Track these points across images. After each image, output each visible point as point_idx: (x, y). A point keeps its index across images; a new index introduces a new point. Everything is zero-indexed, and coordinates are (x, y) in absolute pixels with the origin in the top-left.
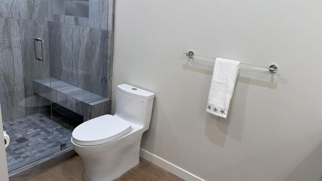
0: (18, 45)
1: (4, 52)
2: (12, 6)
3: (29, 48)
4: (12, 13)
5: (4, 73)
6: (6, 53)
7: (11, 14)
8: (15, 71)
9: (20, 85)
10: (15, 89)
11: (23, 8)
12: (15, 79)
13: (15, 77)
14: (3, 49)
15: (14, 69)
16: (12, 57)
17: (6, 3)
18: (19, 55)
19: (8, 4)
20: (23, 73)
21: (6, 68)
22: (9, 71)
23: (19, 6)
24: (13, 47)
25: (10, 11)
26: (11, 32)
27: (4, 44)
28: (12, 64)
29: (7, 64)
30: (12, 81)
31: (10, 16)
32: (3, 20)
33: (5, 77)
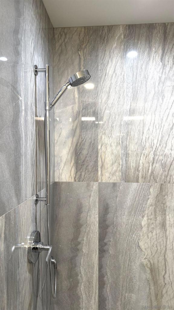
1: (155, 232)
2: (171, 164)
4: (171, 176)
5: (151, 263)
6: (156, 234)
7: (169, 177)
8: (167, 264)
10: (164, 291)
12: (167, 276)
13: (166, 272)
14: (153, 228)
15: (165, 260)
16: (165, 240)
17: (163, 162)
19: (166, 163)
21: (154, 255)
22: (158, 261)
24: (167, 225)
25: (168, 173)
26: (167, 203)
27: (156, 221)
28: (163, 252)
29: (157, 250)
30: (161, 278)
31: (168, 179)
32: (158, 185)
33: (152, 270)
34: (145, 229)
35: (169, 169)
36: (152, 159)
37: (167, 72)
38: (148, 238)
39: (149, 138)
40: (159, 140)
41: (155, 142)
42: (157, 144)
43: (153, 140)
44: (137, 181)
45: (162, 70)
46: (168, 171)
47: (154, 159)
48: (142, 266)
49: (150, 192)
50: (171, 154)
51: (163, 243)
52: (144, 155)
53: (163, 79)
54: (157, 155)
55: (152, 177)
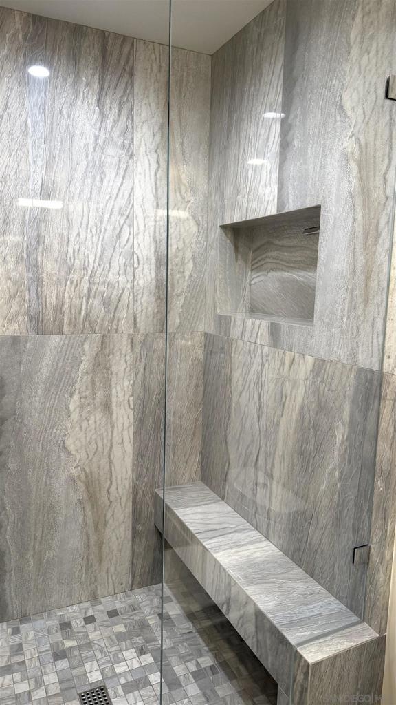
0: (127, 398)
1: (92, 418)
2: (119, 300)
3: (153, 404)
4: (119, 320)
6: (95, 422)
7: (115, 322)
8: (113, 468)
9: (123, 504)
10: (109, 515)
11: (145, 304)
12: (113, 489)
13: (111, 483)
14: (90, 412)
15: (111, 463)
16: (109, 430)
17: (105, 295)
18: (126, 425)
19: (110, 298)
20: (133, 470)
21: (92, 459)
22: (99, 468)
23: (135, 301)
24: (114, 404)
25: (114, 316)
26: (113, 367)
27: (94, 399)
28: (107, 450)
29: (97, 449)
30: (104, 493)
31: (114, 326)
32: (97, 337)
33: (89, 484)
34: (75, 416)
35: (116, 309)
36: (86, 291)
37: (109, 128)
38: (81, 430)
39: (79, 250)
40: (98, 255)
41: (91, 258)
42: (94, 262)
43: (88, 255)
44: (61, 332)
45: (99, 123)
46: (115, 312)
47: (89, 290)
48: (72, 480)
49: (84, 351)
50: (118, 282)
51: (107, 435)
52: (72, 282)
53: (101, 140)
54: (94, 283)
55: (87, 323)
